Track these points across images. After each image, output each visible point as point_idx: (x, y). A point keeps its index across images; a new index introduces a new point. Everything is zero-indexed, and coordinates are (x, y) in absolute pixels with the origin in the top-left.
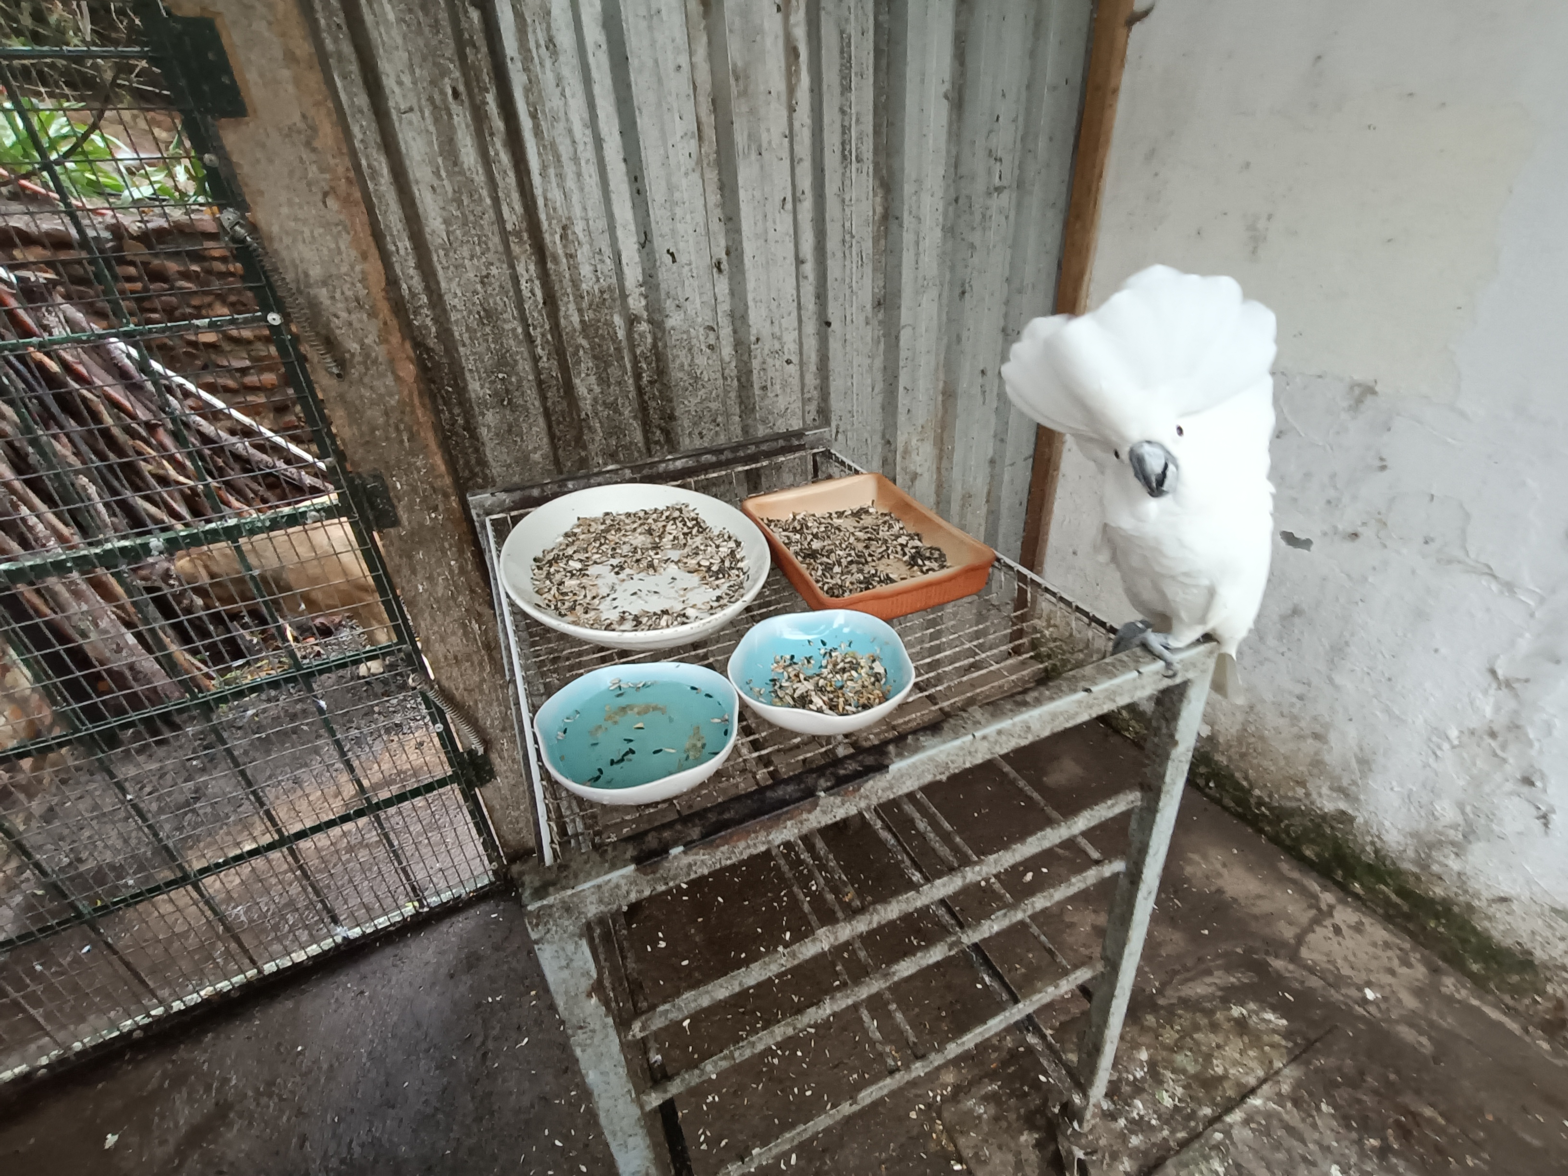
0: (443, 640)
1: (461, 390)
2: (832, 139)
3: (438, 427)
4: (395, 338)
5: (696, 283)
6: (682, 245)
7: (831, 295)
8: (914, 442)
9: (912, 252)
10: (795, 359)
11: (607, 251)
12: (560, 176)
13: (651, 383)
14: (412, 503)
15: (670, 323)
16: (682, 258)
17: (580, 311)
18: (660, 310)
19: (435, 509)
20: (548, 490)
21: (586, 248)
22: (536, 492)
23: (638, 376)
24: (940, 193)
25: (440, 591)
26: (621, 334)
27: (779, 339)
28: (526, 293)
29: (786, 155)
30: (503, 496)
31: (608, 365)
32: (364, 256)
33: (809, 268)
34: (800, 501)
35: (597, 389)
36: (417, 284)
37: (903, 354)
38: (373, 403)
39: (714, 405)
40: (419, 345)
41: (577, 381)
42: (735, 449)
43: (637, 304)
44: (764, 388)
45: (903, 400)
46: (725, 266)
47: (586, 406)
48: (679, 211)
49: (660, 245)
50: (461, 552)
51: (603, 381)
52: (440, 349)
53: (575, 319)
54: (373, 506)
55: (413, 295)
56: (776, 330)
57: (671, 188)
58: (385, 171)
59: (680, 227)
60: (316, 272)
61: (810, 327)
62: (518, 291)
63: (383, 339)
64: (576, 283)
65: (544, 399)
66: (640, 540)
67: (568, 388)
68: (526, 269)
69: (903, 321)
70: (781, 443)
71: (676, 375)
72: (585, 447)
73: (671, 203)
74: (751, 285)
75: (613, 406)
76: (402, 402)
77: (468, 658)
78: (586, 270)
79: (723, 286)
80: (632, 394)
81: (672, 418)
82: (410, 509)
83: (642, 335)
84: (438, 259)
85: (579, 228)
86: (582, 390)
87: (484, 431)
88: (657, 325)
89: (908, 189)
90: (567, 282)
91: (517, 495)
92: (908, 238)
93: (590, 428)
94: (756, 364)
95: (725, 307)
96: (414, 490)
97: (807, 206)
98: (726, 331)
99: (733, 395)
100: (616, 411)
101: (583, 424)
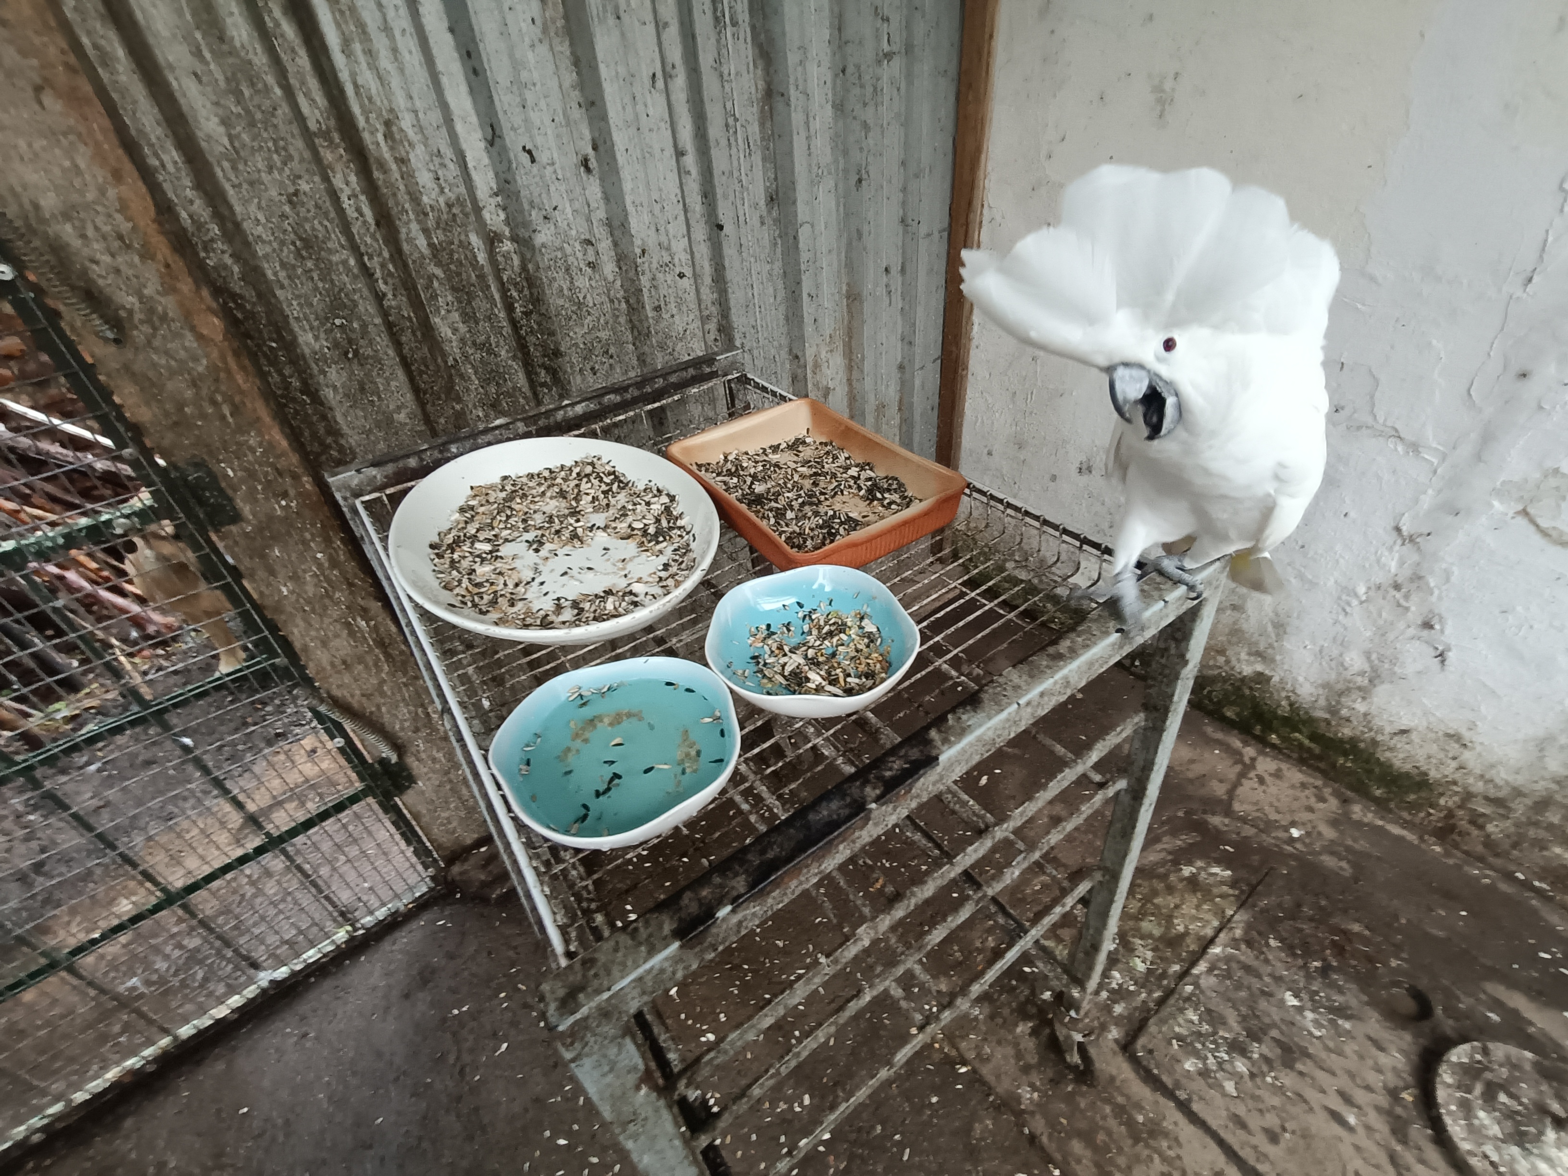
0: (324, 643)
1: (290, 345)
3: (268, 394)
4: (186, 286)
5: (563, 188)
6: (539, 140)
7: (719, 191)
8: (823, 355)
9: (803, 134)
10: (688, 272)
11: (448, 153)
12: (369, 53)
13: (528, 314)
14: (252, 491)
15: (539, 239)
16: (543, 157)
17: (426, 231)
18: (526, 224)
19: (285, 495)
20: (428, 457)
21: (420, 149)
22: (413, 462)
23: (509, 308)
24: (826, 62)
25: (310, 590)
26: (482, 258)
27: (668, 249)
28: (351, 213)
29: (649, 17)
30: (373, 471)
31: (471, 296)
32: (117, 176)
33: (690, 161)
34: (731, 438)
35: (463, 328)
36: (199, 206)
37: (804, 256)
38: (173, 373)
39: (604, 335)
40: (220, 291)
41: (436, 320)
42: (640, 385)
43: (494, 218)
44: (658, 309)
45: (808, 309)
46: (593, 164)
47: (453, 349)
48: (530, 96)
49: (514, 141)
50: (328, 541)
51: (469, 317)
52: (250, 294)
53: (422, 242)
54: (202, 502)
55: (199, 226)
56: (663, 239)
57: (517, 65)
58: (121, 52)
59: (534, 116)
60: (49, 202)
61: (700, 232)
62: (341, 211)
63: (169, 289)
64: (415, 199)
65: (398, 345)
66: (552, 506)
67: (427, 330)
68: (346, 181)
69: (801, 217)
70: (691, 371)
71: (555, 301)
72: (459, 400)
73: (519, 85)
74: (627, 186)
75: (485, 347)
76: (213, 369)
78: (424, 178)
79: (594, 189)
80: (507, 330)
81: (557, 353)
82: (251, 497)
83: (507, 256)
84: (222, 173)
85: (406, 122)
86: (445, 331)
87: (329, 394)
88: (524, 243)
89: (792, 58)
90: (402, 196)
91: (390, 468)
92: (797, 118)
93: (462, 376)
94: (645, 281)
95: (600, 214)
96: (251, 474)
97: (680, 81)
98: (605, 245)
99: (622, 320)
100: (490, 352)
101: (452, 373)
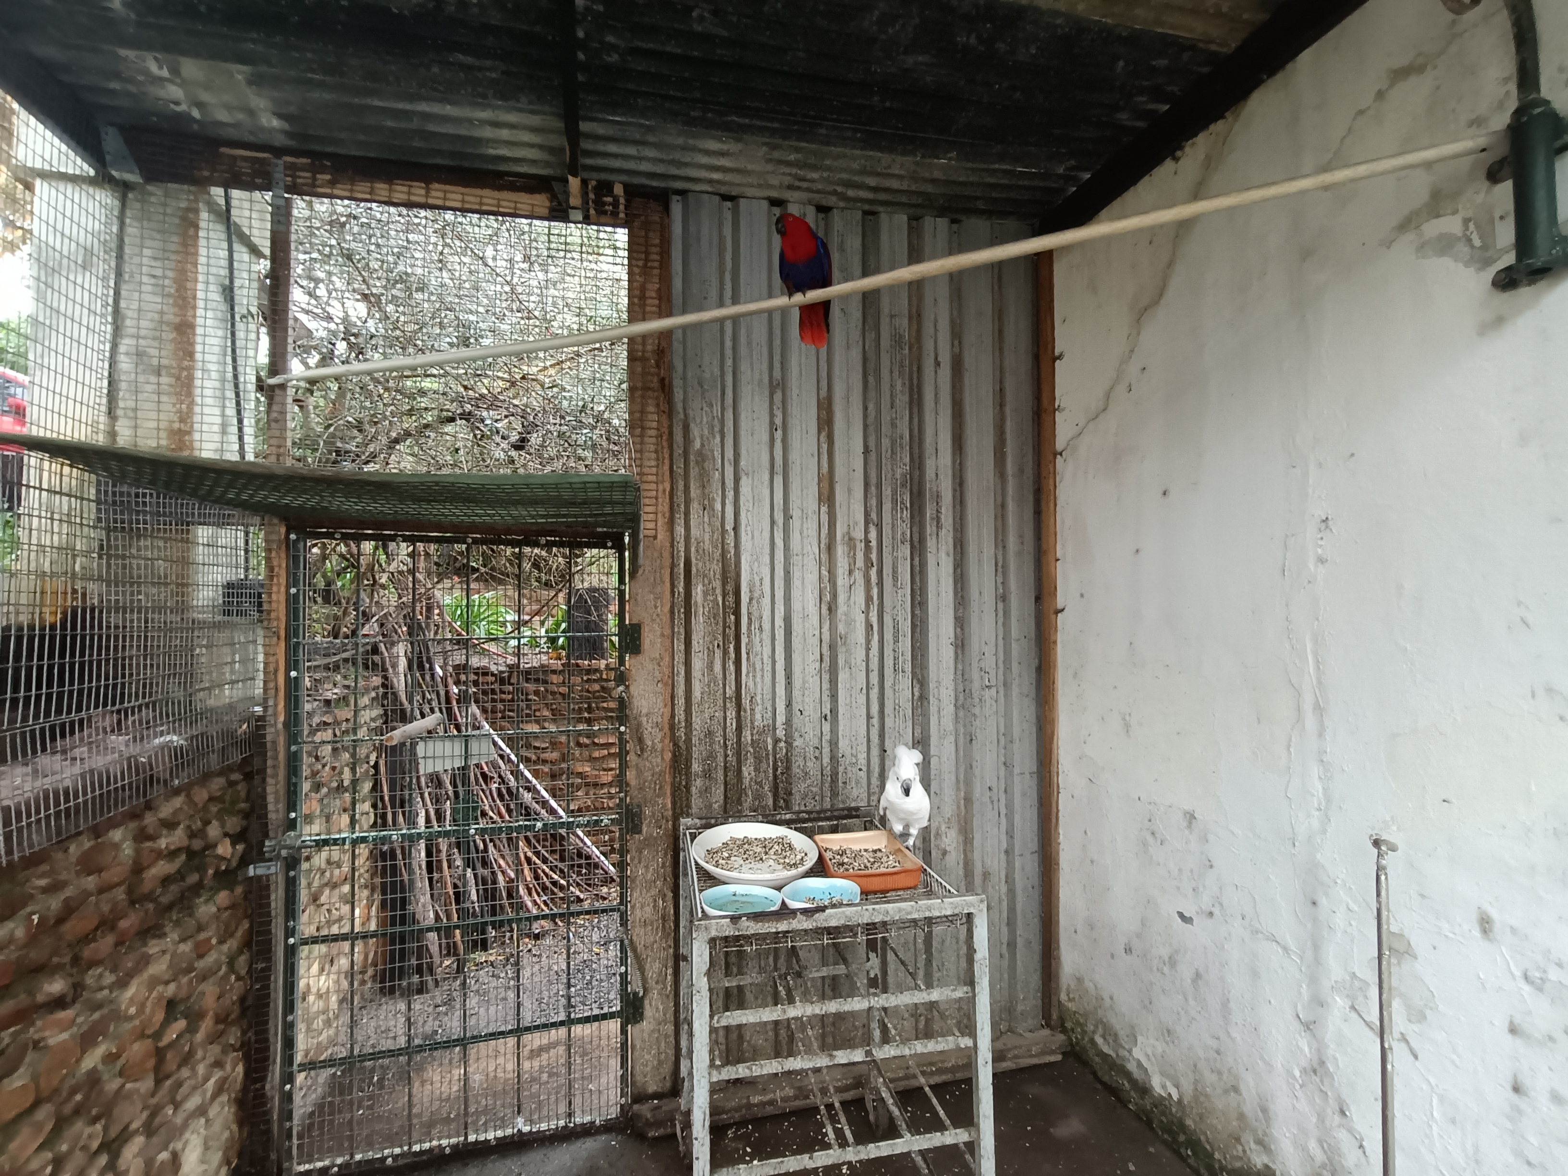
0: (642, 907)
1: (688, 767)
2: (889, 662)
3: (673, 785)
4: (667, 741)
5: (811, 725)
6: (806, 707)
7: (887, 736)
8: (943, 827)
9: (936, 716)
10: (865, 769)
11: (770, 708)
12: (754, 676)
13: (782, 773)
14: (650, 822)
15: (795, 744)
16: (805, 713)
17: (752, 735)
18: (792, 737)
19: (660, 828)
20: (719, 821)
21: (760, 707)
22: (713, 821)
23: (775, 769)
24: (951, 687)
25: (649, 876)
26: (770, 747)
27: (856, 756)
28: (728, 724)
29: (864, 669)
30: (697, 821)
31: (761, 761)
32: (666, 706)
33: (875, 721)
35: (753, 774)
36: (683, 717)
37: (933, 773)
38: (649, 769)
39: (814, 789)
40: (676, 745)
41: (744, 769)
42: (819, 812)
43: (780, 733)
44: (845, 783)
46: (829, 717)
47: (746, 782)
48: (807, 693)
49: (796, 707)
50: (666, 854)
51: (757, 770)
52: (684, 747)
53: (749, 738)
54: (633, 821)
55: (679, 722)
56: (854, 752)
57: (804, 682)
58: (683, 673)
59: (807, 700)
60: (644, 711)
61: (875, 752)
62: (725, 723)
63: (662, 741)
64: (752, 723)
65: (726, 776)
66: (759, 850)
67: (739, 771)
68: (731, 714)
69: (932, 753)
70: (846, 812)
71: (795, 770)
72: (741, 805)
73: (803, 688)
74: (841, 728)
75: (760, 784)
76: (661, 771)
77: (652, 924)
78: (758, 716)
79: (827, 727)
80: (771, 778)
81: (791, 794)
82: (649, 826)
83: (781, 749)
84: (694, 708)
85: (758, 698)
86: (745, 773)
87: (693, 789)
88: (789, 744)
89: (932, 685)
90: (748, 721)
91: (704, 821)
92: (933, 709)
93: (746, 795)
94: (841, 769)
95: (827, 737)
96: (654, 814)
97: (874, 693)
98: (826, 750)
99: (827, 785)
100: (761, 786)
101: (742, 792)
